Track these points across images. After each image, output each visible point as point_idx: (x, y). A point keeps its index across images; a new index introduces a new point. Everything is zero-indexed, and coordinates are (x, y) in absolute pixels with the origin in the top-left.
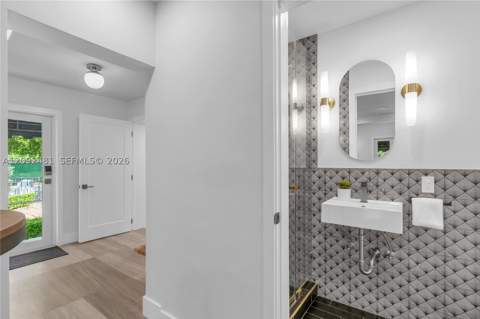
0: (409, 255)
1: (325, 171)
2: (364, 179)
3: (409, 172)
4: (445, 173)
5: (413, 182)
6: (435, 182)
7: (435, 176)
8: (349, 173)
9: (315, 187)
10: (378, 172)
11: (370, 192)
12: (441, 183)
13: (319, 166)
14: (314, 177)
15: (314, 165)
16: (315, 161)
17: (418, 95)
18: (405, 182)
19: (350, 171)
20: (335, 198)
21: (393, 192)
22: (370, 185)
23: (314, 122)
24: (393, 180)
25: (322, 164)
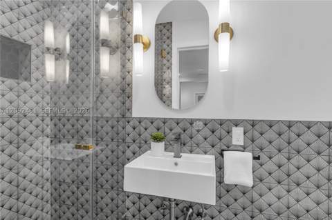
0: (220, 212)
1: (140, 121)
2: (177, 130)
3: (221, 123)
4: (253, 124)
5: (224, 133)
6: (245, 133)
7: (245, 127)
8: (164, 123)
9: (129, 140)
10: (191, 122)
11: (184, 145)
12: (249, 135)
13: (134, 115)
14: (129, 128)
15: (128, 115)
16: (129, 110)
17: (231, 38)
18: (217, 133)
19: (165, 121)
20: (149, 152)
21: (206, 145)
22: (184, 137)
23: (128, 64)
24: (206, 132)
25: (136, 113)
